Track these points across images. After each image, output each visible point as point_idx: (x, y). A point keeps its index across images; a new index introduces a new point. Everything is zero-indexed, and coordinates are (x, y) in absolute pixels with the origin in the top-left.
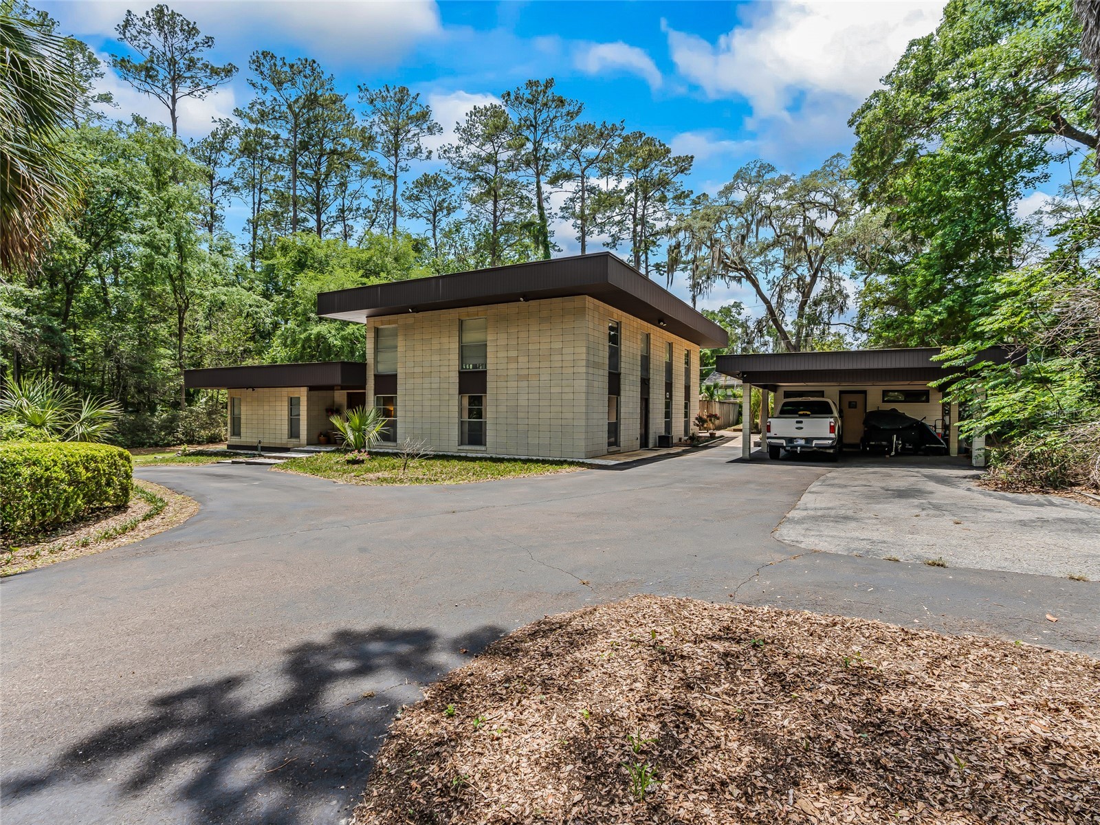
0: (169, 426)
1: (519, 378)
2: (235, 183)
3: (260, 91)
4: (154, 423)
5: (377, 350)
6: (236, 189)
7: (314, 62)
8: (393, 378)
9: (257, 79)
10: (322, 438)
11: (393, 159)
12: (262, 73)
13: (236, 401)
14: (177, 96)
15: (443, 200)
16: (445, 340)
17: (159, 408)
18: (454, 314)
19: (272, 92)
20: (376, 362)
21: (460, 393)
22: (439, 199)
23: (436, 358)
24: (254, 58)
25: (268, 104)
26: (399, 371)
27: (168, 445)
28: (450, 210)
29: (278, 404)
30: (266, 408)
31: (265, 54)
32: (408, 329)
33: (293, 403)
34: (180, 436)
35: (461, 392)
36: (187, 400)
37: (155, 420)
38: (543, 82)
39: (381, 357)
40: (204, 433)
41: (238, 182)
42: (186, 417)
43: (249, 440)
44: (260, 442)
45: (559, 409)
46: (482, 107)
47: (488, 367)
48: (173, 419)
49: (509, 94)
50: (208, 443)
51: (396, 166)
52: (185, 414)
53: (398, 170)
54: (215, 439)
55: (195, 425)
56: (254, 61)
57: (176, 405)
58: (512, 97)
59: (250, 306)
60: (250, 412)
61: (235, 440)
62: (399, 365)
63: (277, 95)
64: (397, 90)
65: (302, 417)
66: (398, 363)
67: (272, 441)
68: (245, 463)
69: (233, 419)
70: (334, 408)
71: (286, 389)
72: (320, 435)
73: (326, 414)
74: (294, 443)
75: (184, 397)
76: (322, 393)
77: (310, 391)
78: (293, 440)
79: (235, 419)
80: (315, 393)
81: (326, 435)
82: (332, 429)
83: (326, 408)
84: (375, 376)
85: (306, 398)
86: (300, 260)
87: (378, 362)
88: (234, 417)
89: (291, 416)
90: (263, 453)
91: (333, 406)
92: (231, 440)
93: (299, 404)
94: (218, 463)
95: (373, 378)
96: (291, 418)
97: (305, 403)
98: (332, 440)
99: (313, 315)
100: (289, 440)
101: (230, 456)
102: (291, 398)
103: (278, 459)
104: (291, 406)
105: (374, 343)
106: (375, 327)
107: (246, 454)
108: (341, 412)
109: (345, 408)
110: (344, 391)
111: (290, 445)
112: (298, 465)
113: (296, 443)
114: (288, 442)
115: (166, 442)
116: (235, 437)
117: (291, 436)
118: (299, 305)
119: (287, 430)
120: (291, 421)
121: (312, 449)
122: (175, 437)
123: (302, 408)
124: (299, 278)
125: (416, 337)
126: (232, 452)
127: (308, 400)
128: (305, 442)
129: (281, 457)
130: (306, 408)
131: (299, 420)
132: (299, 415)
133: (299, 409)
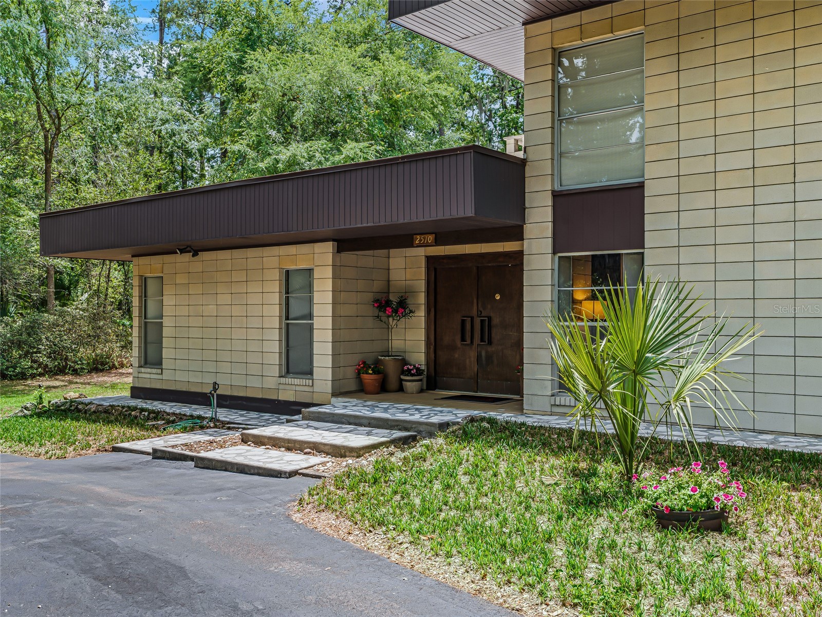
0: (26, 341)
5: (559, 119)
10: (369, 377)
13: (152, 287)
17: (12, 309)
20: (558, 155)
26: (650, 171)
30: (224, 299)
32: (683, 36)
33: (296, 286)
34: (44, 359)
36: (58, 296)
39: (572, 137)
43: (181, 377)
48: (32, 329)
50: (90, 372)
52: (52, 318)
54: (103, 364)
55: (69, 339)
57: (42, 304)
60: (185, 311)
61: (151, 378)
62: (652, 154)
65: (317, 322)
66: (648, 150)
67: (238, 381)
68: (192, 458)
69: (145, 327)
70: (394, 298)
71: (276, 250)
72: (363, 367)
73: (376, 312)
74: (298, 388)
75: (52, 289)
76: (366, 258)
77: (339, 251)
78: (297, 381)
79: (149, 326)
80: (349, 257)
81: (377, 367)
82: (387, 353)
83: (376, 301)
84: (556, 195)
85: (329, 272)
86: (251, 34)
87: (561, 155)
88: (146, 323)
89: (287, 318)
90: (223, 415)
91: (388, 293)
92: (140, 375)
93: (310, 288)
94: (115, 449)
95: (550, 203)
96: (288, 325)
97: (329, 285)
98: (393, 382)
99: (273, 133)
100: (283, 380)
101: (143, 427)
102: (288, 272)
103: (289, 449)
104: (287, 292)
105: (553, 96)
106: (554, 49)
107: (181, 417)
108: (411, 307)
109: (422, 298)
110: (421, 252)
111: (287, 395)
112: (413, 506)
113: (306, 389)
114: (281, 387)
115: (18, 370)
116: (149, 370)
117: (291, 370)
118: (249, 113)
119: (280, 353)
120: (287, 332)
121: (366, 412)
122: (34, 361)
123: (317, 297)
124: (254, 57)
125: (722, 53)
126: (151, 412)
127: (334, 278)
128: (329, 389)
129: (295, 441)
130: (329, 297)
131: (311, 328)
132: (310, 316)
133: (310, 300)
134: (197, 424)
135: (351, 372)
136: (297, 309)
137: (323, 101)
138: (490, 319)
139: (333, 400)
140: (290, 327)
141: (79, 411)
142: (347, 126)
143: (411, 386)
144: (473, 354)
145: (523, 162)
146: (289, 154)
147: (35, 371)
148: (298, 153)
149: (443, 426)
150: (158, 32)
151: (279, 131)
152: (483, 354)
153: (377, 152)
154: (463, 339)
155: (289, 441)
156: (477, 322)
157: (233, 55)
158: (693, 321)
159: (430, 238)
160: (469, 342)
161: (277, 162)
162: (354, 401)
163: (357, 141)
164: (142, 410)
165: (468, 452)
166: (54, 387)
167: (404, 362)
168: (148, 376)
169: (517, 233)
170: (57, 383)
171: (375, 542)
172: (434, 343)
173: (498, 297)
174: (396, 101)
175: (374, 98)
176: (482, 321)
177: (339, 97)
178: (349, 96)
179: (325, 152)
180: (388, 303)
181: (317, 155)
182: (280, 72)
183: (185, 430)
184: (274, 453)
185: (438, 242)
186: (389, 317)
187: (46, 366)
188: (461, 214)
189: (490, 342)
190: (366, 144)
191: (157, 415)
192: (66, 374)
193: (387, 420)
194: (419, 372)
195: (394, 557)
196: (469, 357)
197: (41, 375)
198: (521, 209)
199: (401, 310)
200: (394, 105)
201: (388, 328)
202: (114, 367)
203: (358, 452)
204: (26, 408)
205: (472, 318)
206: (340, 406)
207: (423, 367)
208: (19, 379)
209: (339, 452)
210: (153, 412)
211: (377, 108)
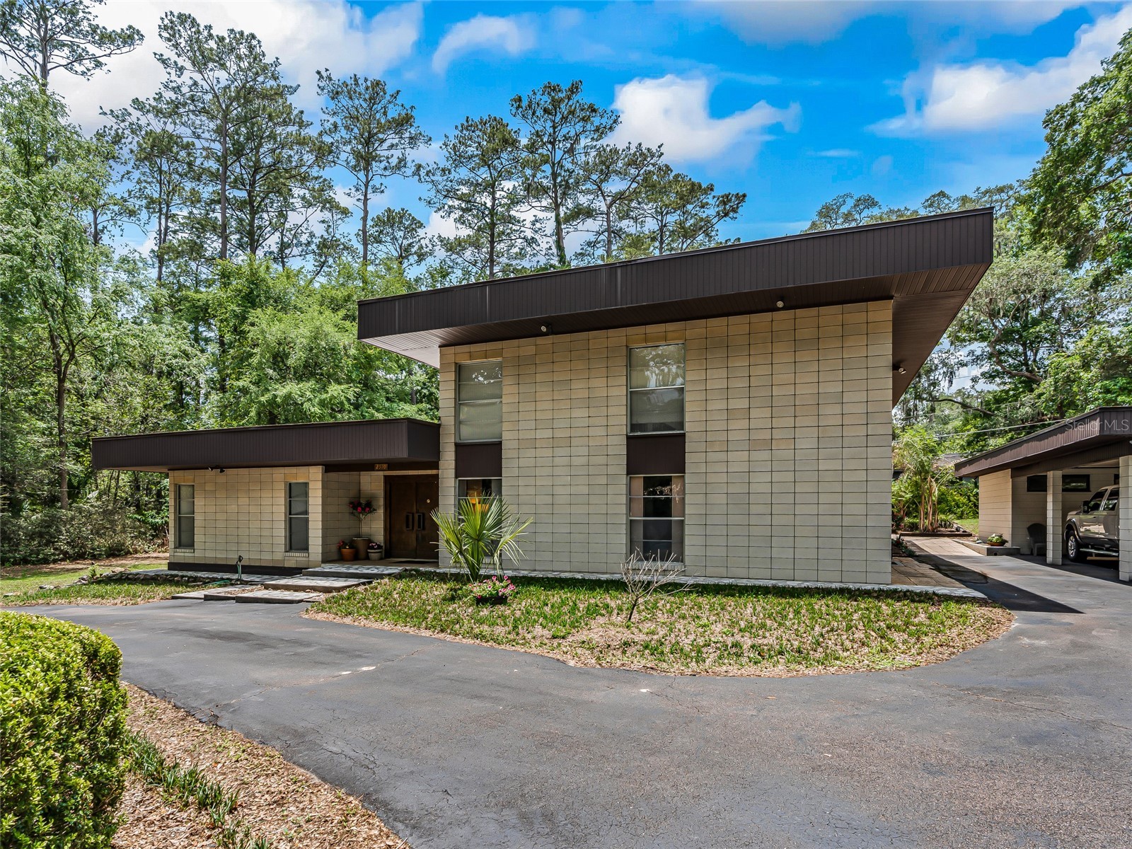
0: (45, 534)
1: (752, 444)
2: (130, 204)
3: (173, 72)
4: (20, 527)
5: (459, 403)
6: (132, 213)
7: (253, 37)
8: (494, 449)
9: (170, 54)
10: (347, 551)
11: (362, 175)
12: (176, 46)
13: (184, 492)
14: (49, 66)
15: (410, 245)
16: (599, 383)
17: (26, 505)
18: (617, 337)
19: (190, 75)
20: (458, 423)
21: (628, 474)
22: (406, 242)
23: (580, 413)
24: (166, 21)
25: (185, 90)
26: (506, 436)
27: (46, 561)
28: (421, 257)
29: (266, 494)
30: (244, 501)
31: (183, 18)
32: (521, 366)
33: (296, 494)
34: (64, 547)
35: (630, 471)
36: (71, 495)
37: (22, 522)
38: (565, 86)
39: (466, 413)
40: (102, 543)
41: (134, 203)
42: (73, 518)
43: (210, 554)
44: (240, 559)
45: (837, 498)
46: (477, 120)
47: (688, 427)
48: (51, 522)
49: (520, 100)
50: (108, 557)
51: (366, 186)
52: (69, 514)
53: (370, 190)
54: (118, 551)
55: (86, 531)
56: (166, 28)
57: (51, 501)
58: (525, 103)
59: (175, 357)
60: (212, 509)
61: (184, 555)
62: (505, 426)
63: (197, 77)
64: (369, 84)
65: (311, 517)
66: (504, 424)
67: (254, 556)
68: (233, 598)
69: (179, 520)
70: (363, 501)
71: (282, 470)
72: (342, 545)
73: (351, 510)
74: (298, 559)
75: (65, 489)
76: (344, 477)
77: (326, 472)
78: (297, 554)
79: (183, 521)
80: (333, 476)
81: (352, 544)
82: (359, 536)
83: (351, 503)
84: (457, 445)
85: (319, 485)
86: (251, 292)
87: (460, 423)
88: (180, 517)
89: (290, 514)
90: (245, 577)
91: (359, 497)
92: (176, 554)
93: (306, 495)
94: (174, 598)
95: (454, 449)
96: (290, 518)
97: (319, 493)
98: (362, 554)
99: (271, 372)
100: (288, 554)
101: (187, 586)
102: (290, 484)
103: (295, 591)
104: (290, 497)
105: (455, 390)
106: (456, 364)
107: (214, 580)
108: (375, 507)
109: (381, 502)
110: (381, 473)
111: (290, 563)
112: (367, 607)
113: (304, 559)
114: (286, 558)
115: (41, 556)
116: (183, 550)
117: (293, 547)
118: (251, 355)
119: (285, 537)
120: (290, 523)
121: (343, 570)
122: (56, 549)
123: (311, 501)
124: (256, 314)
125: (539, 378)
126: (189, 578)
127: (323, 488)
128: (319, 558)
129: (300, 586)
130: (319, 501)
131: (307, 520)
132: (306, 512)
133: (306, 503)
134: (230, 583)
135: (334, 548)
136: (297, 508)
137: (311, 350)
138: (424, 514)
139: (323, 565)
140: (293, 520)
141: (130, 579)
142: (331, 370)
143: (374, 555)
144: (413, 536)
145: (439, 426)
146: (285, 391)
147: (57, 557)
148: (293, 391)
149: (389, 575)
150: (157, 269)
151: (275, 370)
152: (420, 536)
153: (355, 392)
154: (407, 527)
155: (296, 586)
156: (416, 516)
157: (236, 309)
158: (507, 516)
159: (385, 466)
160: (411, 528)
161: (275, 396)
162: (337, 565)
163: (340, 383)
164: (182, 576)
165: (401, 585)
166: (82, 569)
167: (370, 541)
168: (182, 554)
169: (436, 466)
170: (80, 566)
171: (348, 620)
172: (389, 529)
173: (428, 501)
174: (370, 355)
175: (353, 352)
176: (419, 516)
177: (325, 348)
178: (333, 349)
179: (313, 391)
180: (359, 504)
181: (308, 393)
182: (277, 327)
183: (220, 586)
184: (287, 593)
185: (389, 469)
186: (360, 513)
187: (67, 552)
188: (401, 456)
189: (424, 529)
190: (346, 386)
191: (196, 579)
192: (85, 559)
193: (357, 574)
194: (380, 547)
195: (356, 624)
196: (412, 539)
197: (62, 560)
198: (437, 453)
199: (368, 509)
200: (368, 357)
201: (360, 520)
202: (128, 553)
203: (339, 589)
204: (83, 579)
205: (413, 514)
206: (328, 568)
207: (382, 544)
208: (42, 564)
209: (327, 590)
210: (192, 577)
211: (355, 359)
